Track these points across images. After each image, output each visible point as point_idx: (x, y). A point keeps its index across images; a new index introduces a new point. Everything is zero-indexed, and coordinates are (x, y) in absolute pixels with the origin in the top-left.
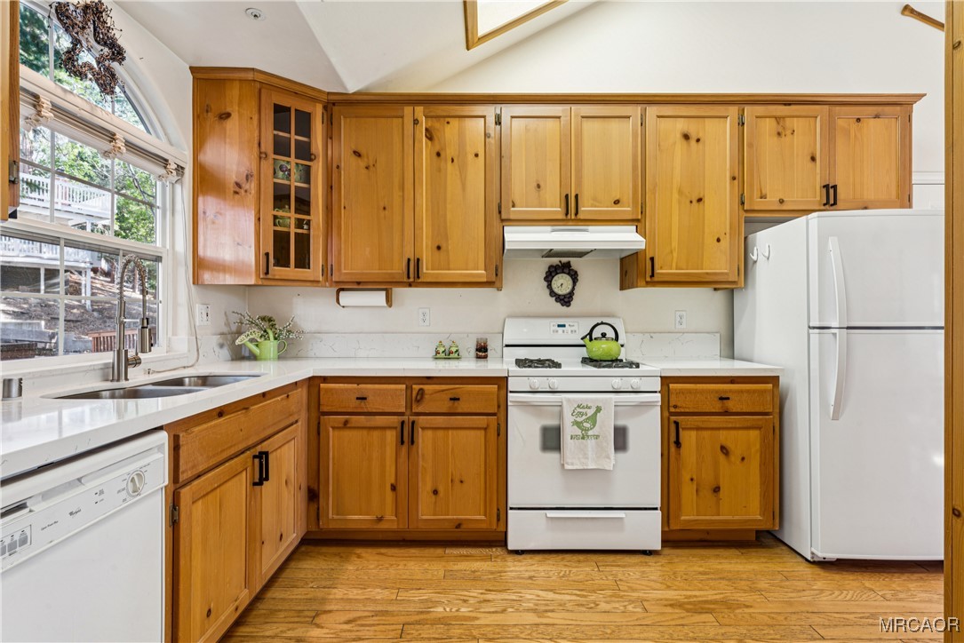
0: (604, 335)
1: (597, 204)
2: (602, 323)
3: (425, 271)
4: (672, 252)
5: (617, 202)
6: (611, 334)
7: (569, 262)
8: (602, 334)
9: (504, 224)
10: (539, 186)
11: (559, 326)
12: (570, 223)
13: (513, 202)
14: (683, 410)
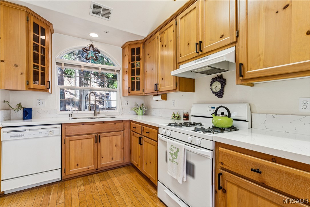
0: (222, 113)
1: (212, 42)
2: (221, 107)
3: (160, 88)
4: (259, 56)
5: (222, 37)
6: (226, 113)
7: (222, 75)
8: (221, 113)
9: (179, 65)
10: (189, 44)
11: (212, 108)
12: (201, 57)
13: (181, 55)
14: (227, 168)
